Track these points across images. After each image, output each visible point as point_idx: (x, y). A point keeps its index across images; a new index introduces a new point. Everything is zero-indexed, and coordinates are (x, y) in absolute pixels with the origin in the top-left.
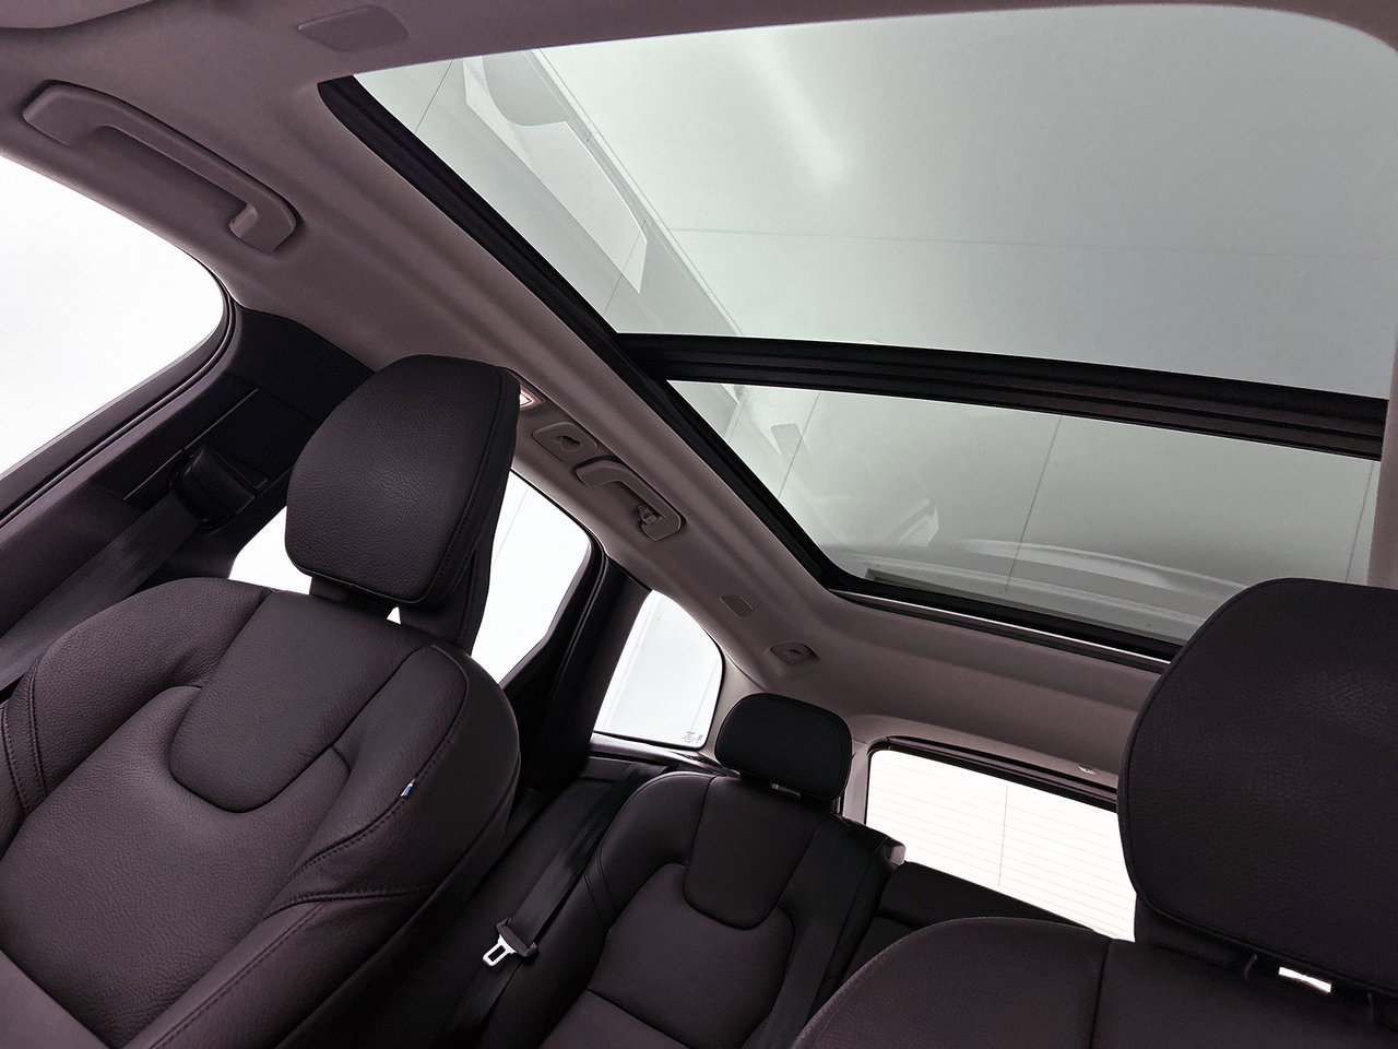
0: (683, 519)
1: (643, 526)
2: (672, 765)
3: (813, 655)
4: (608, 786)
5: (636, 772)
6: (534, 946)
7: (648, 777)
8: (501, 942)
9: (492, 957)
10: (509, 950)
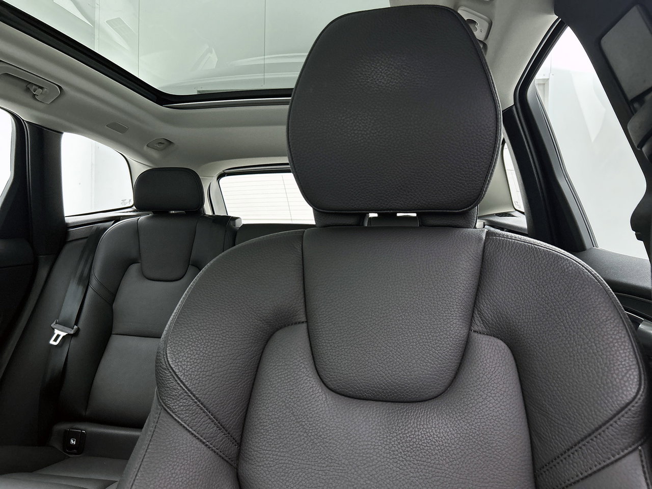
0: (60, 87)
1: (36, 97)
2: (116, 219)
3: (170, 143)
4: (85, 240)
5: (98, 228)
6: (75, 327)
7: (105, 229)
8: (57, 332)
9: (55, 340)
10: (63, 334)
